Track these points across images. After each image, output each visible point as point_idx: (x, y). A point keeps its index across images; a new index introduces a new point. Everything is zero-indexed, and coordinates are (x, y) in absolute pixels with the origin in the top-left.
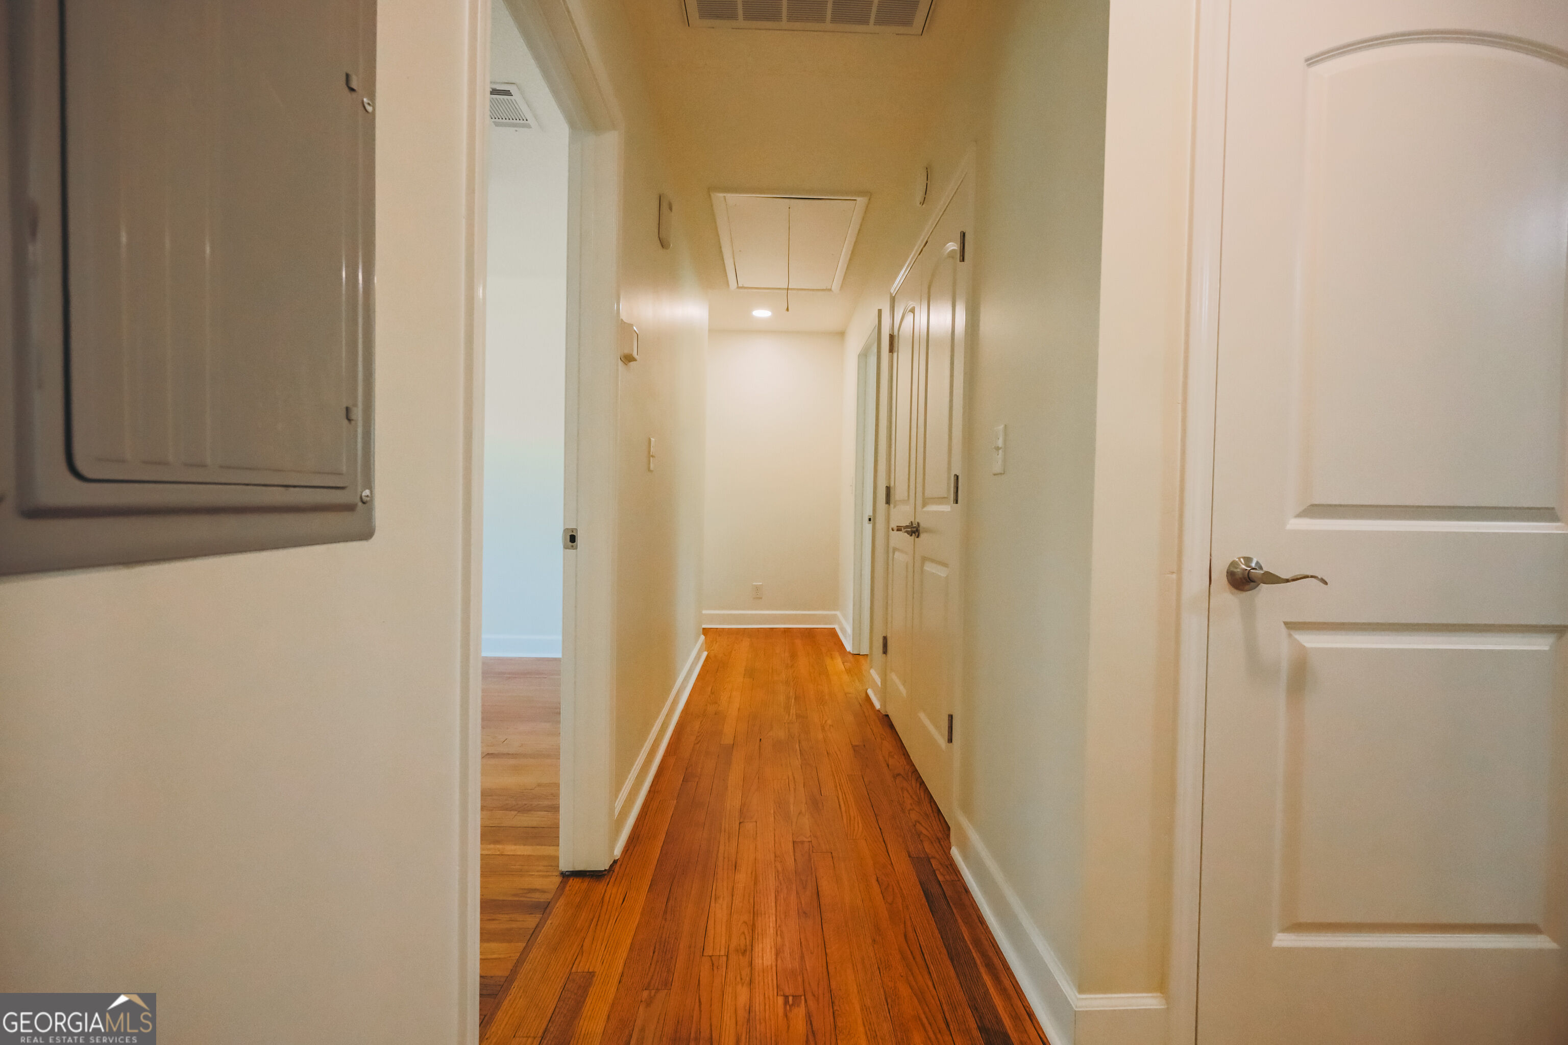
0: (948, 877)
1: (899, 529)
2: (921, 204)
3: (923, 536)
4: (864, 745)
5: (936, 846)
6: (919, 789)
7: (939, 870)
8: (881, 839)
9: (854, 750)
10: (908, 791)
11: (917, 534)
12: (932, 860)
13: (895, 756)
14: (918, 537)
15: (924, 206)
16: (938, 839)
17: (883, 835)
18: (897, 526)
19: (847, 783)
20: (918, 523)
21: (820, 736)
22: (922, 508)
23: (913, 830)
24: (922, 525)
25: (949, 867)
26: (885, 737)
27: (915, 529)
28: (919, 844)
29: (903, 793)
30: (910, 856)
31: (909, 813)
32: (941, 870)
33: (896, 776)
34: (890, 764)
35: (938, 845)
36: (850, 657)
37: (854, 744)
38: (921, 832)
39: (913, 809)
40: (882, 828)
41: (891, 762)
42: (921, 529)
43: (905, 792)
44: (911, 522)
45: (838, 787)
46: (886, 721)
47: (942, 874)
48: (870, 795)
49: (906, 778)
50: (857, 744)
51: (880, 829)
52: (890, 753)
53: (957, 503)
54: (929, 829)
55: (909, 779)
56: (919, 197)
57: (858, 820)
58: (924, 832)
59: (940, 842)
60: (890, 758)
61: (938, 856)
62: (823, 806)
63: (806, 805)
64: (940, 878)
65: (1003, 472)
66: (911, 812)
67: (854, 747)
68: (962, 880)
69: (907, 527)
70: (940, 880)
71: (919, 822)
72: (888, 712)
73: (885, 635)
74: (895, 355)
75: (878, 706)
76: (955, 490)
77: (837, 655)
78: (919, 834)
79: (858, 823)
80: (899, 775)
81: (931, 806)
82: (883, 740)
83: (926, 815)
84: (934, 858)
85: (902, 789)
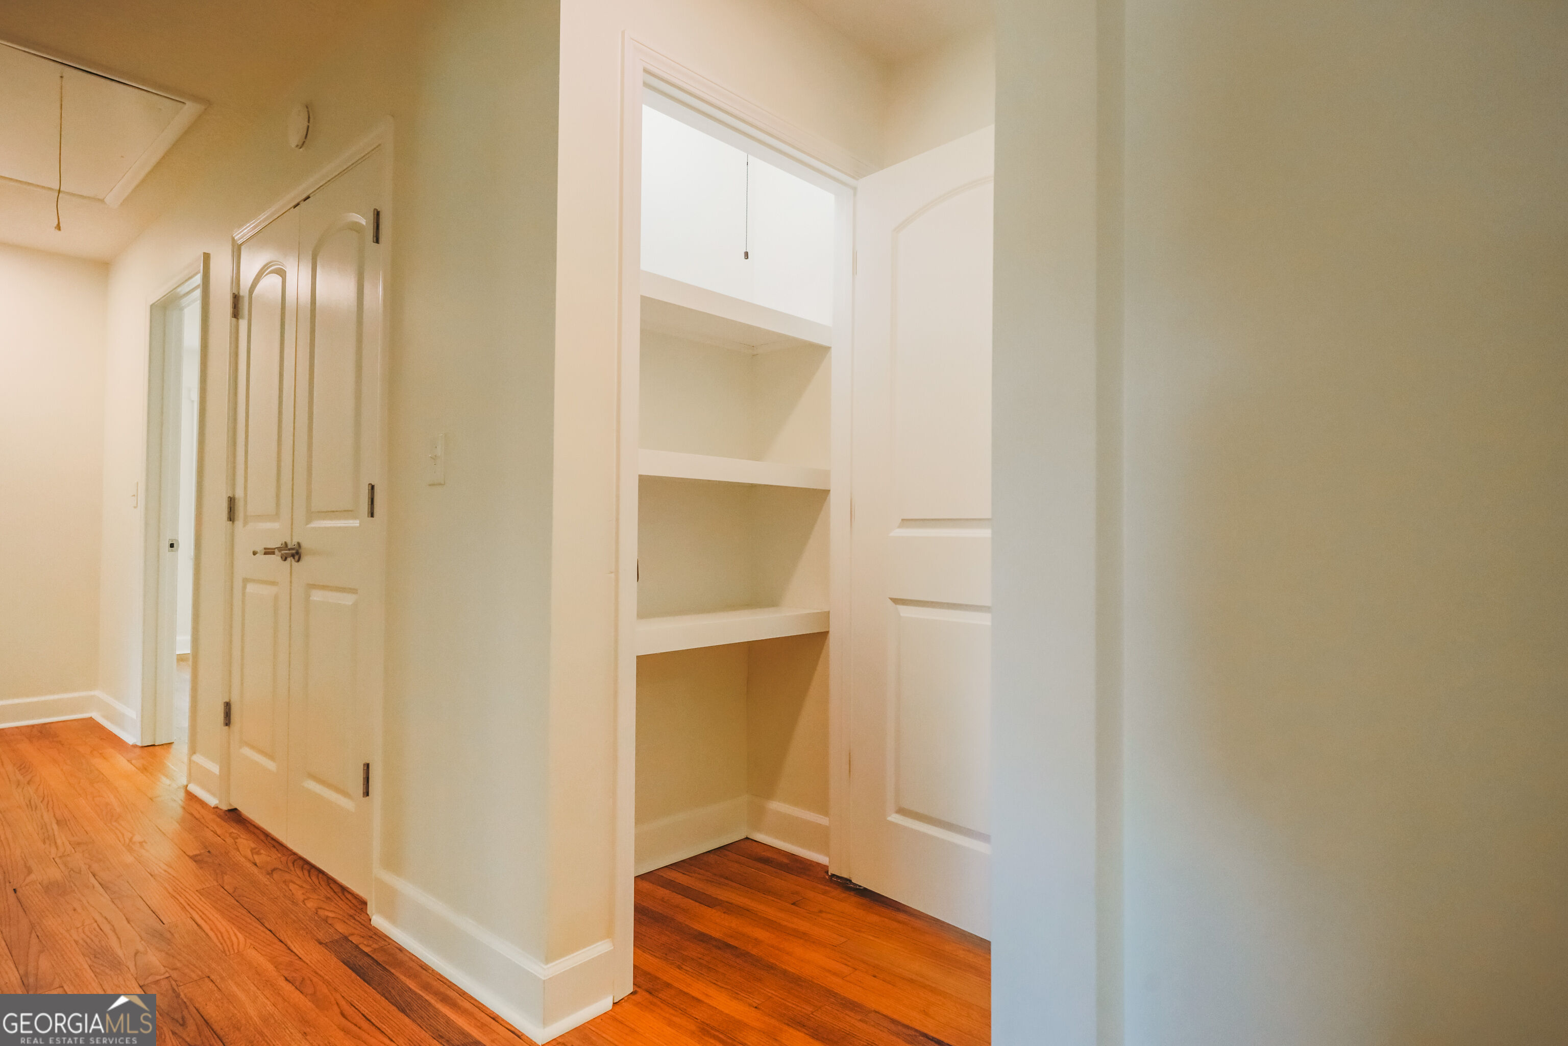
0: (375, 946)
1: (268, 552)
2: (299, 147)
3: (305, 559)
4: (209, 852)
5: (352, 924)
6: (309, 876)
7: (363, 943)
8: (276, 941)
9: (195, 861)
10: (294, 883)
11: (297, 557)
12: (350, 938)
13: (262, 851)
14: (298, 561)
15: (301, 149)
16: (351, 916)
17: (278, 936)
18: (265, 549)
19: (200, 899)
20: (299, 544)
21: (129, 859)
22: (307, 524)
23: (316, 918)
24: (304, 545)
25: (373, 936)
26: (238, 835)
27: (294, 551)
28: (329, 928)
29: (288, 887)
30: (321, 943)
31: (305, 904)
32: (365, 943)
33: (270, 873)
34: (257, 862)
35: (353, 921)
36: (138, 751)
37: (191, 854)
38: (327, 917)
39: (308, 898)
40: (272, 929)
41: (257, 859)
42: (302, 551)
43: (292, 886)
44: (286, 543)
45: (188, 907)
46: (234, 815)
47: (368, 946)
48: (241, 902)
49: (286, 870)
50: (197, 852)
51: (270, 931)
52: (252, 850)
53: (372, 515)
54: (336, 910)
55: (291, 870)
56: (294, 139)
57: (233, 931)
58: (331, 915)
59: (355, 919)
60: (254, 856)
61: (356, 932)
62: (172, 934)
63: (143, 942)
64: (367, 950)
65: (443, 482)
66: (306, 901)
67: (194, 858)
68: (393, 943)
69: (280, 549)
70: (367, 951)
71: (321, 908)
72: (233, 804)
73: (228, 701)
74: (243, 323)
75: (212, 801)
76: (370, 500)
77: (110, 751)
78: (326, 920)
79: (235, 935)
80: (274, 870)
81: (331, 888)
82: (237, 838)
83: (328, 898)
84: (352, 934)
85: (285, 882)
